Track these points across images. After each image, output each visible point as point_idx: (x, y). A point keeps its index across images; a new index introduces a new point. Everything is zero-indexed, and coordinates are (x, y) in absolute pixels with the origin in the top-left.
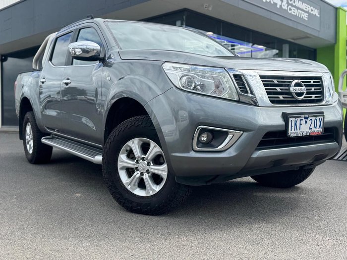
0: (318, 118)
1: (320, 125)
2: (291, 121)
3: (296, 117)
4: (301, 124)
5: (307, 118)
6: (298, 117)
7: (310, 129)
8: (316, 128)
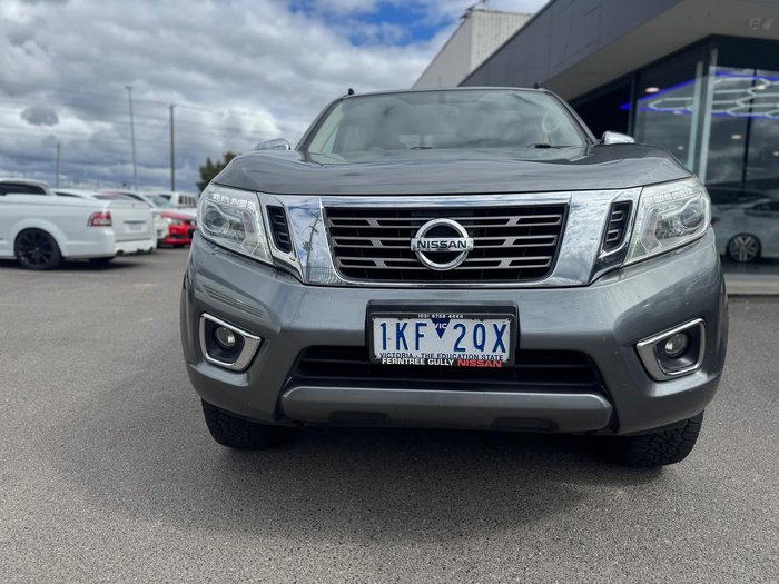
0: (488, 324)
1: (499, 342)
2: (384, 325)
3: (400, 317)
4: (418, 336)
5: (447, 320)
6: (409, 317)
7: (456, 349)
8: (481, 348)
